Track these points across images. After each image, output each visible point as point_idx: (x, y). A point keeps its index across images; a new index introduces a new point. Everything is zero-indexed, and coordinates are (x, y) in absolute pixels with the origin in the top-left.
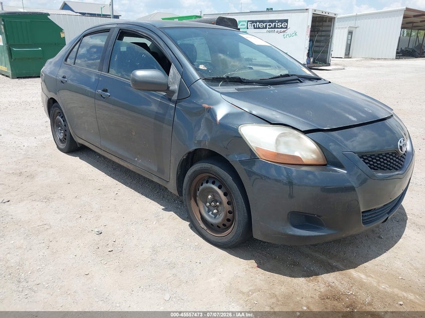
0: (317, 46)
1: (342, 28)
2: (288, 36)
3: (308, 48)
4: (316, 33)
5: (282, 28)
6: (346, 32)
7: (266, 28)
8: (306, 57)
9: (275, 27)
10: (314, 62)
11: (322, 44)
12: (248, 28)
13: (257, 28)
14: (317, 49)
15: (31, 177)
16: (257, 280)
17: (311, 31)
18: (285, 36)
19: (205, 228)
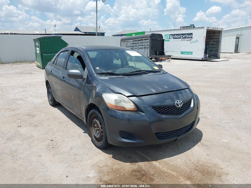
0: (212, 48)
1: (233, 35)
2: (193, 42)
3: (204, 49)
4: (211, 40)
5: (189, 38)
6: (235, 37)
7: (180, 38)
8: (203, 54)
9: (185, 38)
10: (209, 57)
11: (214, 46)
12: (170, 39)
13: (175, 38)
14: (212, 49)
15: (34, 116)
16: (109, 163)
17: (206, 39)
18: (191, 42)
19: (95, 140)
